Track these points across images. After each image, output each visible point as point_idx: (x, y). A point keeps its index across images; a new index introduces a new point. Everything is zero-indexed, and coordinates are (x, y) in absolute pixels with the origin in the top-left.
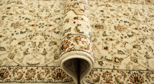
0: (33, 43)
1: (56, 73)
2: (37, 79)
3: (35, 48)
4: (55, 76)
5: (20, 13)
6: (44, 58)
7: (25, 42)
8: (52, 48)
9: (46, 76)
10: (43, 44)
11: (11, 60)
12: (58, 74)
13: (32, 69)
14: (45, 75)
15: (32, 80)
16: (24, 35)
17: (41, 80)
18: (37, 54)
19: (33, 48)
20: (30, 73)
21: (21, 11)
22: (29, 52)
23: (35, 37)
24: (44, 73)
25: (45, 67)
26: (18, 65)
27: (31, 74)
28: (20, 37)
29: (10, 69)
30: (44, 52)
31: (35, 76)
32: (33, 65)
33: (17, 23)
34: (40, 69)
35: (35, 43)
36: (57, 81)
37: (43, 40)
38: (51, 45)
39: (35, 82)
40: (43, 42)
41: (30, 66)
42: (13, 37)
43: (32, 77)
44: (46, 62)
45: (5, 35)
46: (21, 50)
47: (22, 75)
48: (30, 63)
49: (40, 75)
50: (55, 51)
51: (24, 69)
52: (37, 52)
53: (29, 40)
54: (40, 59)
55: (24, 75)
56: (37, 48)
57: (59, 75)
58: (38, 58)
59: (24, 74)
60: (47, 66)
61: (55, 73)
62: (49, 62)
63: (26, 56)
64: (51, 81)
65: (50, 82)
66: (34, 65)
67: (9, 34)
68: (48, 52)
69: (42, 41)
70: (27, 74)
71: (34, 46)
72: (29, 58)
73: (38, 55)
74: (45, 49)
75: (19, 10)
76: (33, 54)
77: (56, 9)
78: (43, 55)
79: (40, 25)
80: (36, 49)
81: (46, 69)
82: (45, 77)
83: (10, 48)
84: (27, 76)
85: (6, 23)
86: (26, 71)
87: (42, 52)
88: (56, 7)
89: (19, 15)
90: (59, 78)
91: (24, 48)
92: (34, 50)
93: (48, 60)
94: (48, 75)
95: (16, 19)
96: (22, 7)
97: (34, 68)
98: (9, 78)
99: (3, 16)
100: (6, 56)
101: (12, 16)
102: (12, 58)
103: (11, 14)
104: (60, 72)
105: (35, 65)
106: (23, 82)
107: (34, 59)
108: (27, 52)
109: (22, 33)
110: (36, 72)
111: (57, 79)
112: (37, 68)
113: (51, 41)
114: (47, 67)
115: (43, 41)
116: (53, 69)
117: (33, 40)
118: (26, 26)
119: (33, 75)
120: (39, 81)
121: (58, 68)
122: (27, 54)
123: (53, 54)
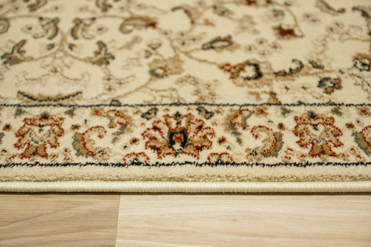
0: (44, 23)
1: (165, 130)
2: (74, 152)
3: (57, 40)
4: (161, 140)
6: (103, 75)
7: (7, 20)
8: (136, 40)
9: (114, 141)
10: (94, 27)
12: (171, 134)
13: (45, 117)
14: (108, 138)
15: (45, 156)
17: (93, 155)
18: (67, 60)
19: (45, 41)
20: (36, 129)
22: (26, 55)
24: (107, 129)
25: (107, 109)
27: (40, 135)
30: (97, 53)
31: (60, 140)
32: (49, 99)
34: (82, 115)
35: (53, 21)
36: (169, 159)
37: (94, 12)
38: (129, 28)
39: (65, 165)
40: (94, 19)
41: (37, 102)
43: (48, 146)
44: (110, 89)
48: (35, 94)
49: (86, 137)
50: (149, 49)
51: (7, 116)
52: (66, 55)
53: (24, 11)
54: (80, 77)
55: (9, 139)
56: (64, 39)
57: (179, 139)
58: (73, 73)
59: (6, 133)
60: (115, 103)
61: (155, 128)
62: (125, 90)
63: (16, 69)
64: (142, 159)
65: (139, 164)
66: (58, 100)
68: (117, 54)
69: (85, 16)
70: (20, 135)
71: (51, 32)
72: (27, 77)
73: (71, 62)
74: (101, 45)
76: (49, 60)
78: (94, 63)
80: (61, 44)
81: (112, 115)
82: (111, 146)
84: (23, 141)
86: (17, 124)
87: (92, 55)
90: (177, 146)
91: (4, 41)
92: (52, 46)
93: (120, 84)
94: (125, 139)
97: (55, 112)
104: (184, 124)
105: (61, 101)
106: (5, 166)
107: (53, 80)
108: (19, 52)
110: (66, 126)
111: (171, 150)
112: (71, 113)
113: (127, 15)
114: (118, 109)
115: (90, 15)
116: (148, 113)
117: (46, 11)
119: (52, 139)
120: (83, 160)
121: (173, 110)
122: (17, 61)
123: (145, 62)
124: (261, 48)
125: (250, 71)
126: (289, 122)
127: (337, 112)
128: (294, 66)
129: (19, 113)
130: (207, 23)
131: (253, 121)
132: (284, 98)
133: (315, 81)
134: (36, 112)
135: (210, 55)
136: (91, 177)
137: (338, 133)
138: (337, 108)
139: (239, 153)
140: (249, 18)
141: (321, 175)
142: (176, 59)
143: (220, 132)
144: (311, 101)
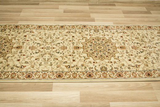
0: (44, 59)
2: (48, 78)
3: (45, 62)
5: (33, 39)
6: (51, 67)
7: (39, 59)
8: (55, 62)
10: (50, 60)
11: (33, 69)
12: (59, 75)
13: (45, 73)
14: (52, 76)
15: (45, 78)
16: (38, 54)
17: (50, 78)
20: (44, 75)
21: (34, 38)
23: (45, 56)
26: (37, 71)
28: (36, 56)
29: (33, 73)
33: (32, 47)
34: (49, 73)
36: (58, 79)
37: (50, 57)
38: (54, 60)
42: (31, 56)
45: (26, 54)
46: (38, 63)
47: (40, 76)
48: (43, 70)
49: (49, 76)
50: (57, 63)
51: (40, 73)
52: (47, 64)
53: (41, 57)
55: (41, 76)
58: (48, 67)
60: (53, 71)
61: (57, 75)
64: (55, 78)
66: (46, 71)
67: (28, 54)
68: (53, 64)
70: (42, 76)
72: (42, 68)
75: (32, 38)
76: (45, 65)
77: (57, 36)
79: (47, 48)
81: (52, 73)
83: (31, 62)
85: (26, 47)
87: (50, 64)
88: (57, 35)
89: (33, 41)
90: (59, 77)
91: (39, 62)
93: (53, 69)
94: (54, 76)
95: (31, 44)
96: (34, 35)
97: (46, 72)
98: (33, 77)
99: (23, 42)
100: (29, 66)
101: (29, 41)
102: (33, 67)
103: (28, 41)
106: (41, 79)
107: (45, 68)
109: (36, 53)
110: (47, 74)
113: (54, 58)
116: (56, 73)
118: (38, 48)
119: (46, 76)
121: (59, 72)
122: (41, 65)
123: (56, 65)
124: (70, 63)
125: (69, 67)
126: (72, 74)
127: (77, 72)
128: (74, 66)
129: (42, 73)
130: (64, 59)
131: (68, 74)
132: (72, 71)
133: (76, 68)
134: (44, 73)
135: (64, 64)
136: (50, 81)
137: (77, 75)
138: (78, 72)
139: (66, 78)
140: (70, 58)
141: (74, 80)
142: (60, 65)
143: (64, 75)
144: (75, 71)
